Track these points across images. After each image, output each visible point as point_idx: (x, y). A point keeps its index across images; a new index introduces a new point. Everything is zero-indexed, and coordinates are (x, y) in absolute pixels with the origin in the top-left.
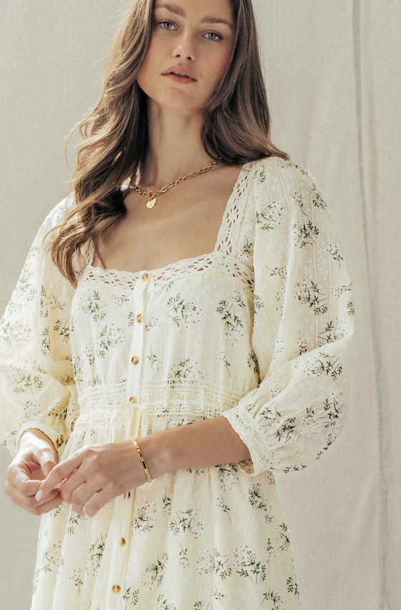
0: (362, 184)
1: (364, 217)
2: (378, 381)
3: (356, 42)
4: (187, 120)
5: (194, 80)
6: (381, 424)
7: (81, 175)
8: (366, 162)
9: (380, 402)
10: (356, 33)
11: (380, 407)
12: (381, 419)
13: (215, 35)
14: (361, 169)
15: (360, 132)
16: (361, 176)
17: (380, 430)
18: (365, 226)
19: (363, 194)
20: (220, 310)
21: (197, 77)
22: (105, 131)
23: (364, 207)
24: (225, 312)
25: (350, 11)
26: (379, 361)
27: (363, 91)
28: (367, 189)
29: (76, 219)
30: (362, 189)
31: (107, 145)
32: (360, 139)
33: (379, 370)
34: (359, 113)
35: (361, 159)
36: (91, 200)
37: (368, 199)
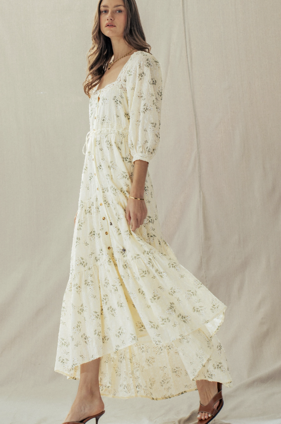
0: (188, 60)
1: (189, 71)
2: (195, 121)
3: (184, 16)
4: (119, 41)
5: (115, 26)
6: (197, 135)
7: (90, 65)
8: (188, 53)
9: (196, 128)
10: (184, 13)
11: (196, 130)
12: (197, 133)
13: (120, 11)
14: (187, 55)
15: (186, 44)
16: (187, 58)
17: (197, 137)
18: (189, 73)
19: (188, 64)
20: (114, 99)
21: (115, 25)
22: (95, 49)
23: (188, 67)
24: (116, 100)
25: (181, 6)
26: (195, 115)
27: (187, 30)
28: (189, 61)
29: (90, 77)
30: (188, 61)
31: (96, 54)
32: (186, 46)
33: (195, 118)
34: (186, 38)
35: (187, 52)
36: (91, 71)
37: (190, 64)
